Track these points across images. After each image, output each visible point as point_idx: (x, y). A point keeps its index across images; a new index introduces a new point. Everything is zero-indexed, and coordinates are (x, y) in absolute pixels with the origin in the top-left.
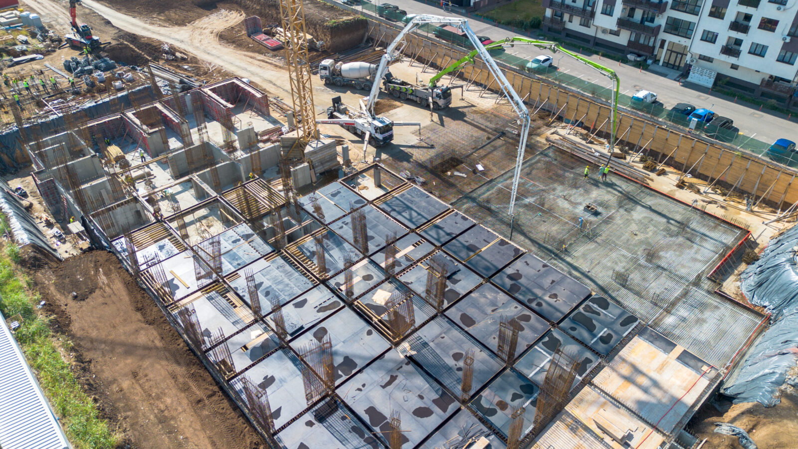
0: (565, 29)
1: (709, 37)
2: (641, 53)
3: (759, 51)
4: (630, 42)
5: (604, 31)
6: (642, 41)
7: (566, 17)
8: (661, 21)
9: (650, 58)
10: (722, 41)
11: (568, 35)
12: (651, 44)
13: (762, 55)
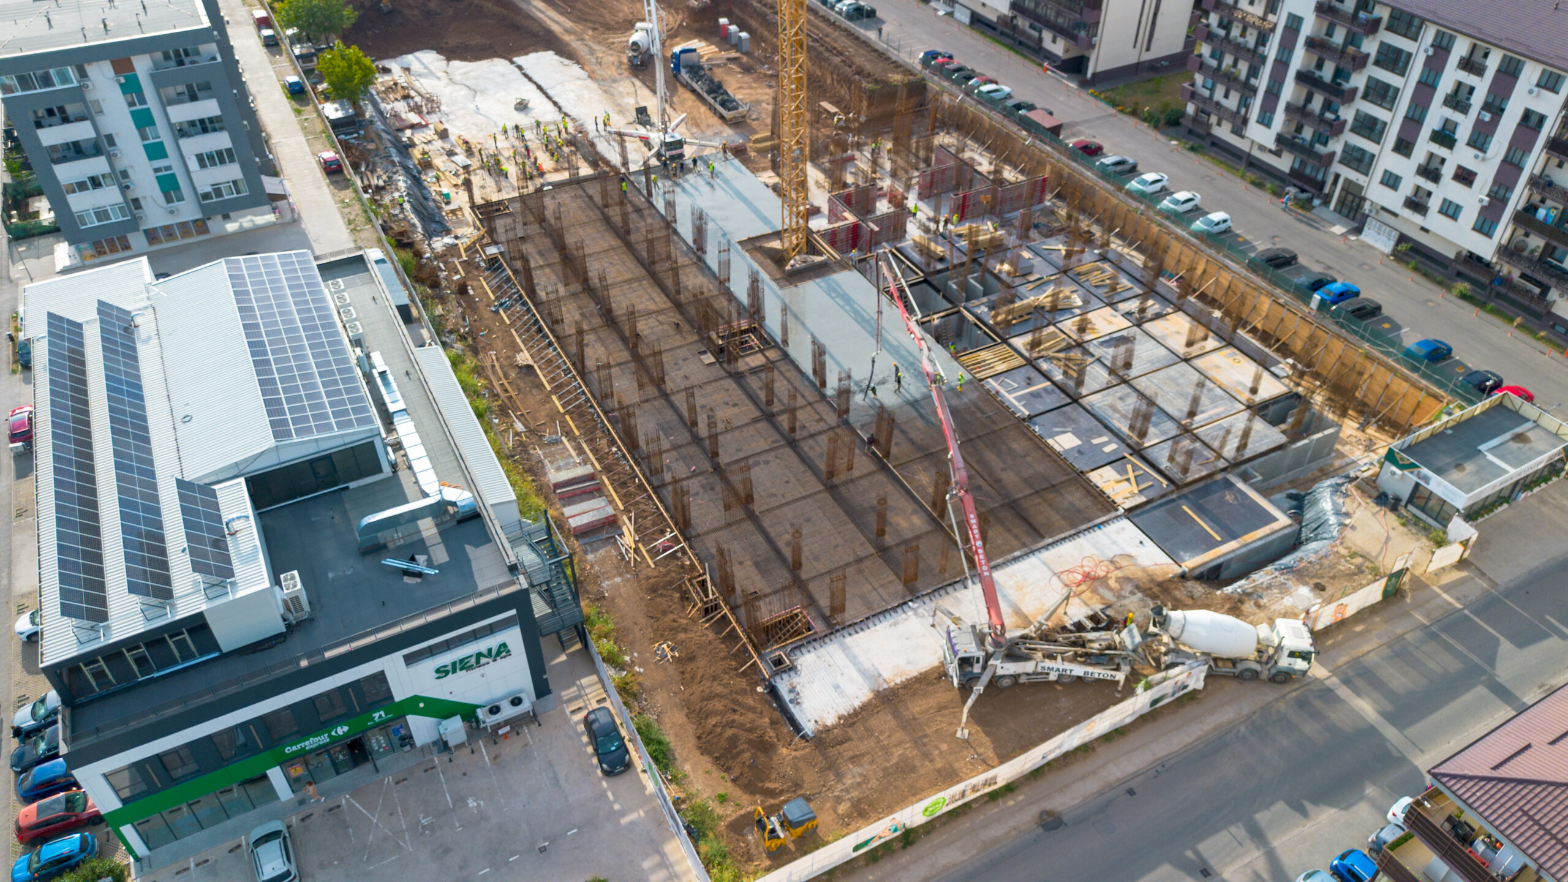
0: (1210, 135)
1: (1391, 181)
2: (1306, 187)
3: (1451, 210)
4: (1292, 169)
5: (1262, 148)
6: (1308, 171)
7: (1214, 119)
8: (1336, 146)
9: (1318, 197)
10: (1406, 189)
11: (1213, 144)
12: (1320, 177)
13: (1454, 217)
